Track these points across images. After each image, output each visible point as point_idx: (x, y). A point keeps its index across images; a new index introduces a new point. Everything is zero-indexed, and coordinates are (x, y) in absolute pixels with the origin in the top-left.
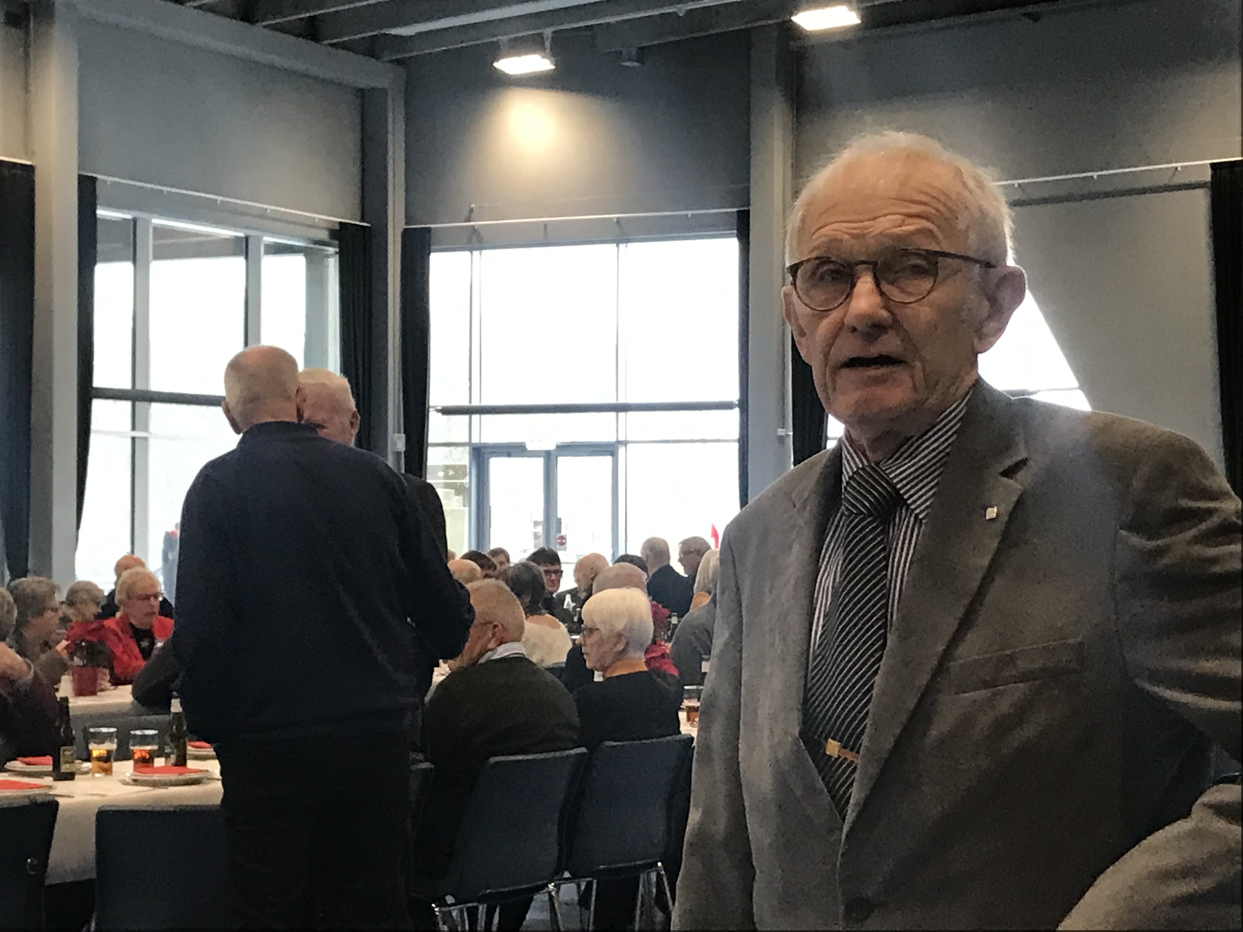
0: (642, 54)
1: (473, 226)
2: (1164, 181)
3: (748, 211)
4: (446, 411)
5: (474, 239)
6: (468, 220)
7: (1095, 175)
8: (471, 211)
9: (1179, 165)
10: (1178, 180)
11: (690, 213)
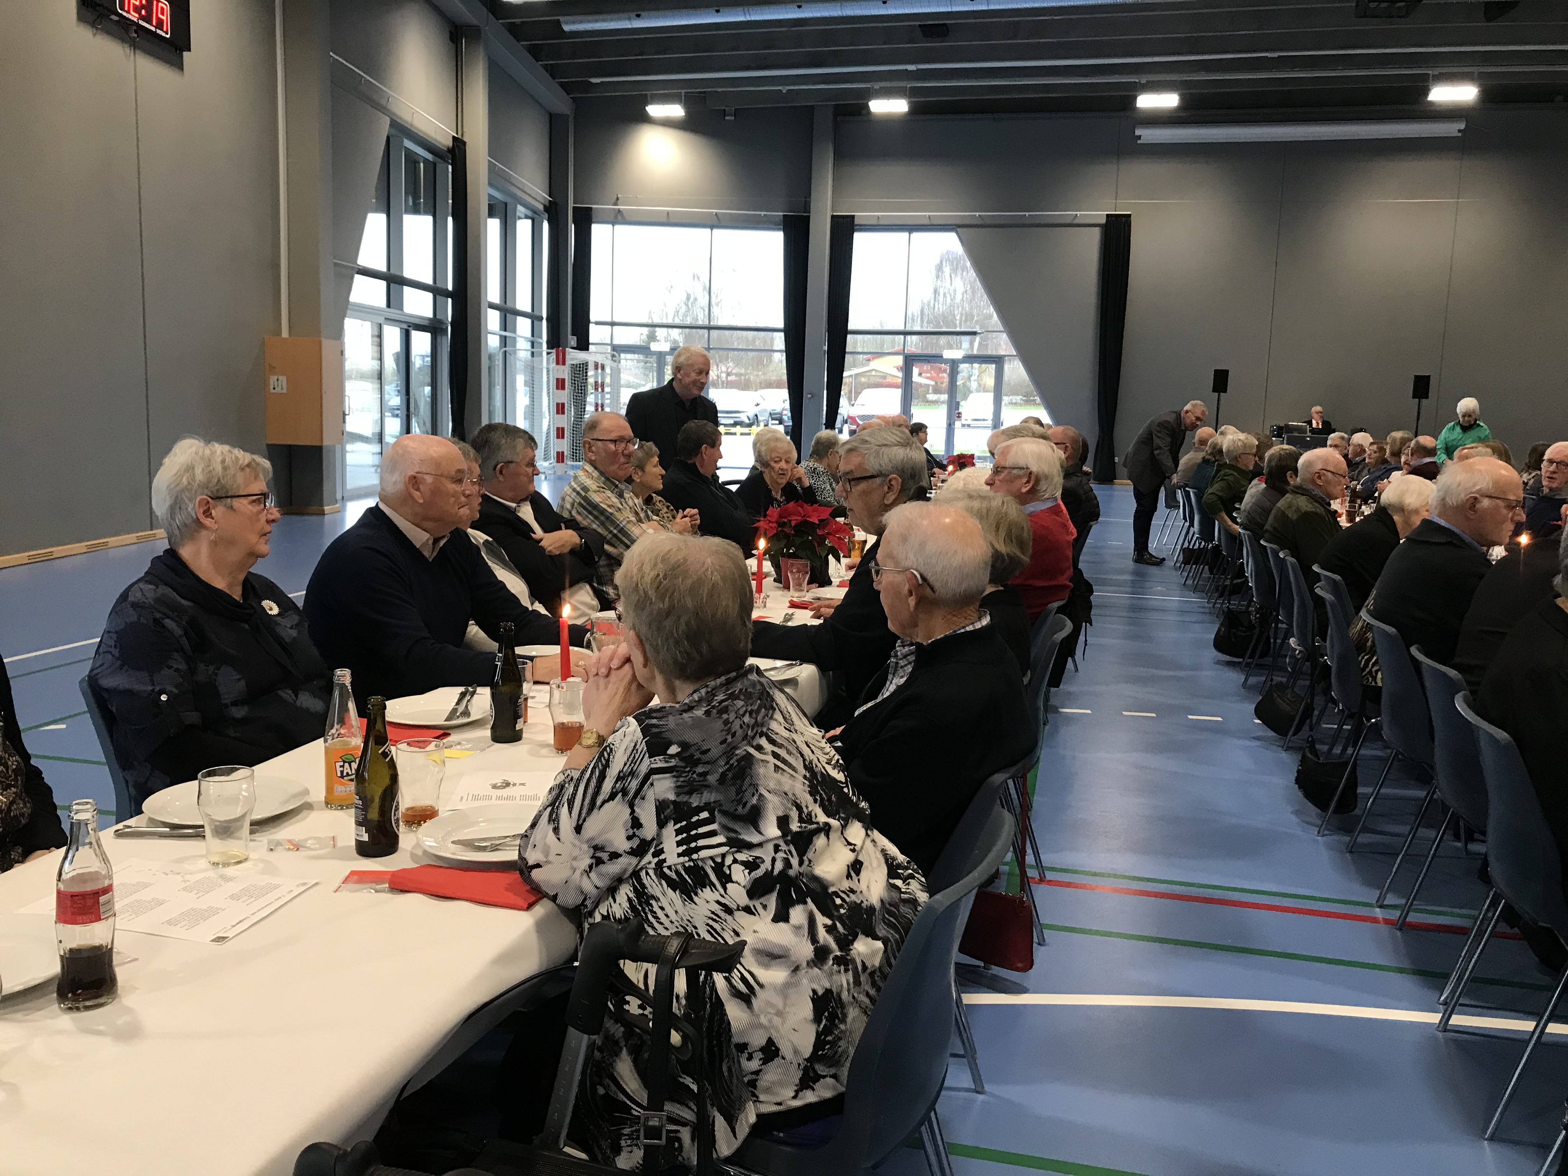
0: (736, 113)
1: (619, 211)
2: (1068, 221)
3: (809, 217)
4: (597, 323)
5: (619, 217)
6: (615, 204)
7: (1027, 214)
8: (618, 199)
9: (1078, 213)
10: (1076, 221)
11: (763, 213)
